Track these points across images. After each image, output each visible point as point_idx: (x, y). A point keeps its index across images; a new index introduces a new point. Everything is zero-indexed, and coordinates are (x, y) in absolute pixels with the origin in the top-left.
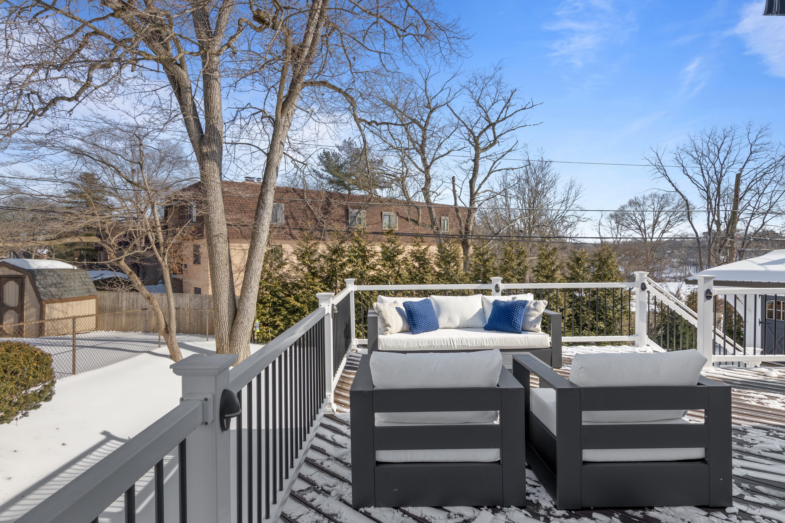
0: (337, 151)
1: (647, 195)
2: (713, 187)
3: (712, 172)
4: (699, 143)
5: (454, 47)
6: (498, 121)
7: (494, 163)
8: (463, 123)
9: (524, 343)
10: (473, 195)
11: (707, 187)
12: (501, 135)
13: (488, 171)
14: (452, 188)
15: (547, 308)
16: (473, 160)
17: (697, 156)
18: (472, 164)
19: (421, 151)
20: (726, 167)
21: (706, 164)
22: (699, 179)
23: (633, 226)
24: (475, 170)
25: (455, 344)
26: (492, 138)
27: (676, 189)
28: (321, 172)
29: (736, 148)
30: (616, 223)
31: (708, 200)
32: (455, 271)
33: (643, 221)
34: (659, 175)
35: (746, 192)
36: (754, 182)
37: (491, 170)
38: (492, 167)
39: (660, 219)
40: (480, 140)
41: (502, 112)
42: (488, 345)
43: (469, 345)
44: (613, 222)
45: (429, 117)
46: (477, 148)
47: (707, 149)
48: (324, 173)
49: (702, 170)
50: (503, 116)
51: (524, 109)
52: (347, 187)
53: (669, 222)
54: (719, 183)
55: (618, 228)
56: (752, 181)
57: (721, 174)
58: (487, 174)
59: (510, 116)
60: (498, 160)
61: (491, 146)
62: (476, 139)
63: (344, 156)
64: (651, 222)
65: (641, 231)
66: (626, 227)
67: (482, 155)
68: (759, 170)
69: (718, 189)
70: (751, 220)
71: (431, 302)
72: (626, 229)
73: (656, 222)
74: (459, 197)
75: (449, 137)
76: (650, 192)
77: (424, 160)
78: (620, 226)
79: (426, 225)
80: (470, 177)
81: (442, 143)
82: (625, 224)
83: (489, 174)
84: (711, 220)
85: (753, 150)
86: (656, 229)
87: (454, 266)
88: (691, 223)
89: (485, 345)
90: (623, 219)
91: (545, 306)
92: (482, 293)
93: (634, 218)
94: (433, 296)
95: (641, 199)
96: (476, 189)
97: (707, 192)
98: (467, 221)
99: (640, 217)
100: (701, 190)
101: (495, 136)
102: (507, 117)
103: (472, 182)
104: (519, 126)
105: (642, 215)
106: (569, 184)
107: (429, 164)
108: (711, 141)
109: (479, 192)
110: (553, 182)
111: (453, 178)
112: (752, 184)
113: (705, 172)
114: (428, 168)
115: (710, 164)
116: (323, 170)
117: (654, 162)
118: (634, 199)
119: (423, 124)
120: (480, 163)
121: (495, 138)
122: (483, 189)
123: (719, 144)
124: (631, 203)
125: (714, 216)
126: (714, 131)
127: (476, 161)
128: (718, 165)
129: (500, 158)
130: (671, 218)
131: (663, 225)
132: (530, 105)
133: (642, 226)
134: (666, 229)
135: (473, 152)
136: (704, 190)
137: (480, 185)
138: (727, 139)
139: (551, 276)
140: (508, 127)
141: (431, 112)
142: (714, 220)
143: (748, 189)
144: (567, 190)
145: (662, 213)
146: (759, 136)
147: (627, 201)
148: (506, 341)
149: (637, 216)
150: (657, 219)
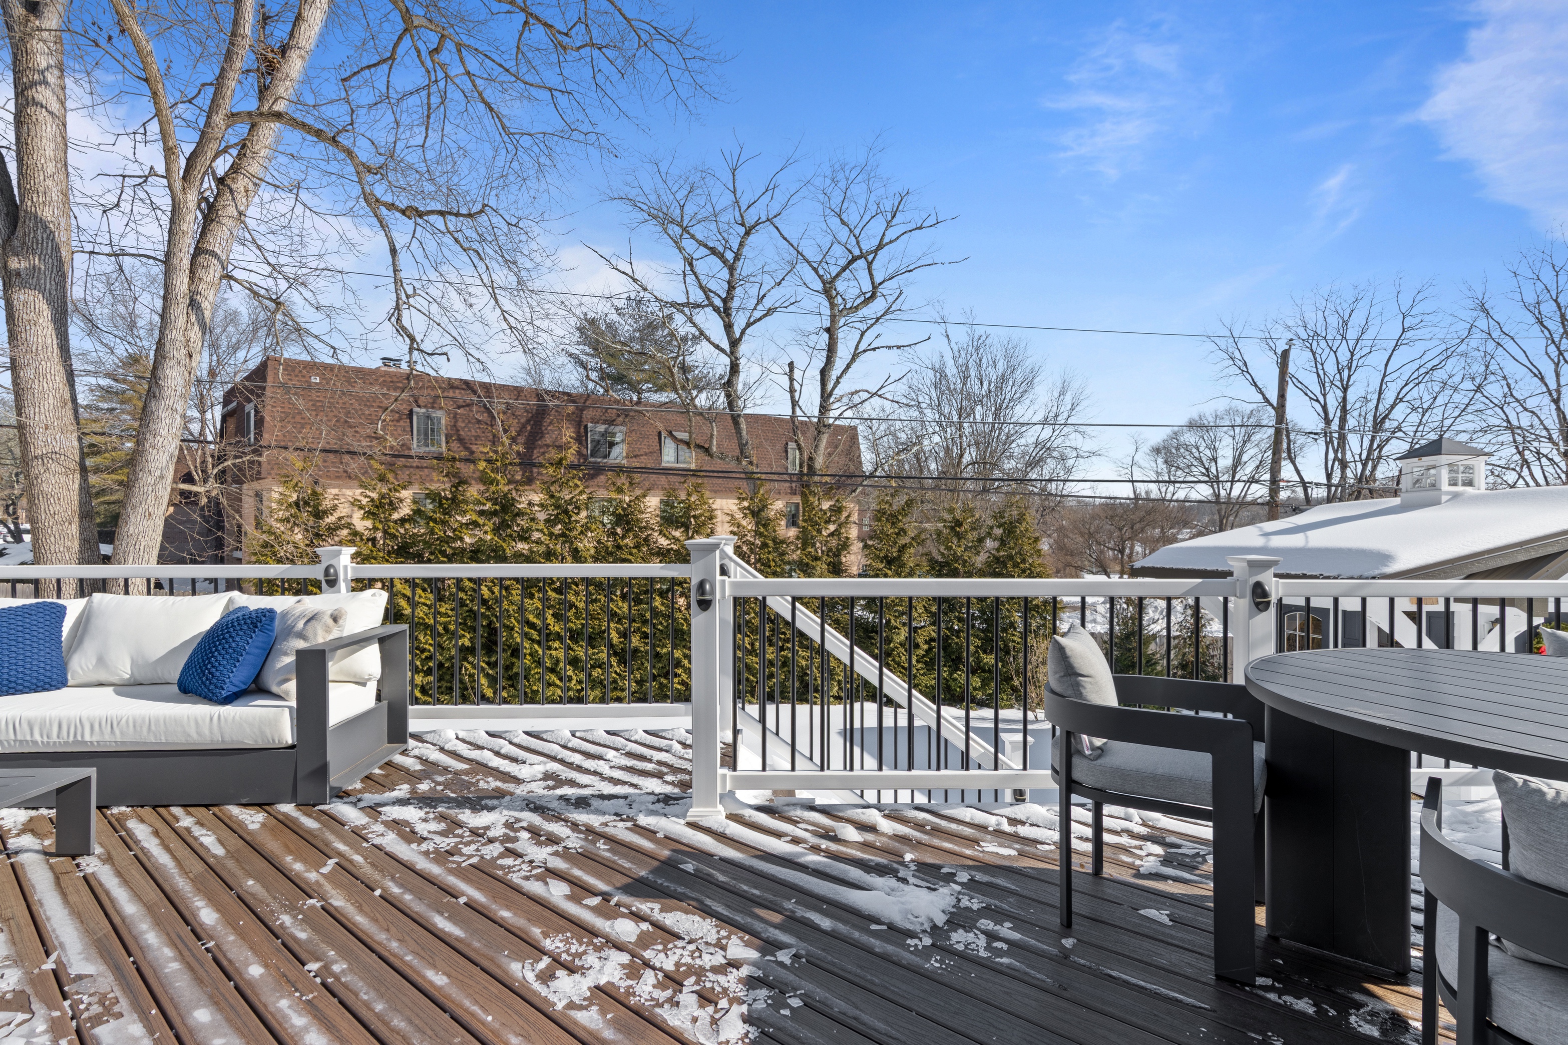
0: (614, 317)
1: (1221, 410)
2: (1334, 395)
4: (1309, 313)
5: (700, 79)
7: (862, 335)
9: (206, 731)
10: (825, 396)
11: (1323, 396)
12: (880, 284)
13: (852, 351)
14: (789, 386)
16: (827, 331)
17: (1305, 337)
18: (826, 337)
19: (725, 313)
20: (1359, 356)
21: (1323, 351)
24: (831, 349)
26: (867, 287)
27: (1265, 398)
28: (584, 358)
29: (1377, 322)
30: (1166, 462)
31: (1324, 421)
33: (1215, 460)
34: (1235, 371)
35: (1394, 404)
36: (1411, 385)
37: (857, 348)
38: (859, 342)
39: (1245, 458)
42: (95, 739)
44: (1161, 460)
45: (741, 245)
47: (1324, 324)
48: (588, 358)
49: (1315, 363)
51: (920, 228)
52: (634, 387)
53: (1260, 463)
54: (1345, 389)
55: (1169, 472)
56: (1406, 385)
57: (1349, 370)
58: (849, 358)
59: (891, 242)
61: (867, 301)
62: (829, 289)
63: (626, 328)
64: (1229, 462)
65: (1211, 479)
66: (1184, 470)
68: (1420, 363)
69: (1343, 401)
73: (1237, 463)
74: (800, 404)
75: (780, 283)
76: (1225, 407)
77: (728, 327)
78: (1173, 468)
79: (727, 456)
80: (822, 362)
81: (764, 296)
82: (1183, 465)
83: (854, 357)
84: (1330, 459)
85: (1406, 326)
86: (1238, 475)
89: (87, 738)
90: (1178, 456)
93: (1197, 454)
95: (1210, 419)
96: (830, 386)
97: (1324, 406)
99: (1208, 452)
100: (1311, 402)
101: (873, 283)
103: (824, 373)
104: (921, 263)
105: (1211, 446)
106: (1058, 382)
107: (738, 335)
108: (1331, 306)
109: (835, 391)
111: (791, 368)
112: (1405, 390)
113: (1319, 367)
114: (734, 343)
116: (588, 354)
117: (1226, 346)
118: (1197, 418)
119: (730, 256)
120: (838, 337)
121: (875, 287)
123: (1347, 312)
124: (1192, 426)
125: (1336, 452)
126: (1337, 287)
127: (832, 331)
129: (871, 327)
130: (1266, 456)
132: (931, 221)
133: (1213, 470)
134: (1256, 477)
135: (827, 314)
136: (1317, 401)
137: (838, 379)
138: (1361, 304)
141: (748, 233)
142: (1336, 458)
143: (1398, 400)
144: (1055, 395)
145: (1248, 445)
146: (1417, 299)
147: (1183, 421)
148: (153, 728)
149: (1201, 449)
150: (1240, 455)
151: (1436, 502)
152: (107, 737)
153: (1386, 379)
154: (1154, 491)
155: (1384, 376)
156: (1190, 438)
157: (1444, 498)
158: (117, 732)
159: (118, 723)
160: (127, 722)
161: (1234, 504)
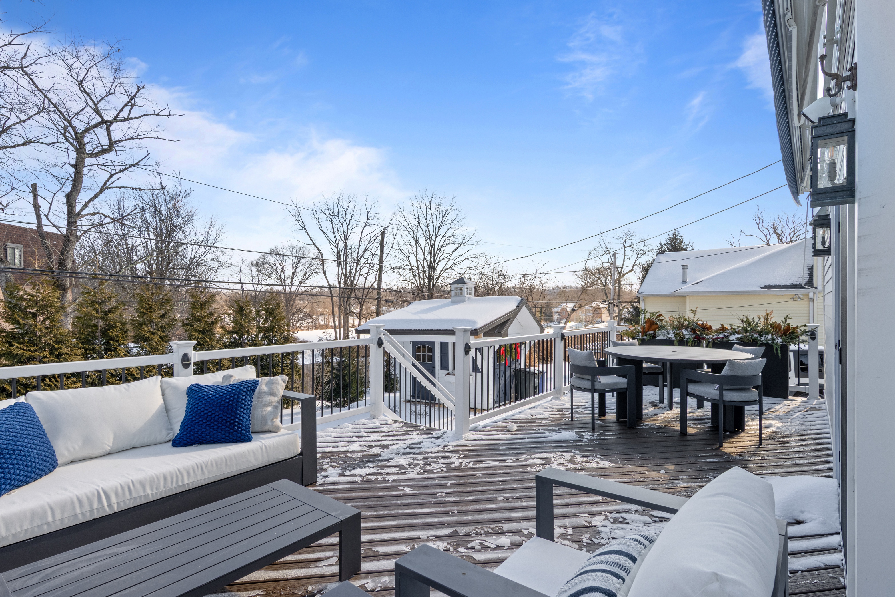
1: (286, 246)
2: (342, 244)
3: (341, 232)
4: (331, 204)
6: (116, 119)
7: (110, 177)
8: (55, 106)
9: (260, 457)
10: (72, 216)
11: (337, 244)
12: (120, 141)
13: (101, 185)
14: (32, 201)
15: (286, 388)
16: (73, 166)
17: (329, 215)
18: (72, 170)
20: (351, 228)
21: (337, 223)
22: (331, 235)
23: (273, 275)
24: (77, 181)
25: (114, 500)
27: (313, 243)
30: (257, 271)
31: (338, 256)
32: (47, 328)
33: (283, 271)
34: (299, 227)
35: (365, 251)
37: (104, 185)
38: (108, 180)
39: (298, 271)
40: (86, 140)
41: (122, 110)
43: (149, 492)
44: (254, 270)
46: (80, 150)
47: (337, 211)
49: (333, 228)
50: (124, 114)
51: (158, 115)
53: (306, 274)
54: (346, 241)
55: (258, 277)
57: (347, 233)
58: (98, 190)
59: (136, 118)
60: (117, 173)
61: (104, 152)
62: (79, 137)
64: (290, 273)
65: (281, 281)
66: (267, 276)
67: (88, 161)
68: (373, 234)
69: (346, 246)
70: (367, 276)
71: (31, 410)
72: (267, 277)
73: (294, 273)
74: (47, 216)
76: (289, 244)
78: (261, 275)
80: (68, 189)
82: (267, 273)
83: (101, 191)
84: (340, 274)
86: (294, 280)
87: (45, 320)
88: (325, 275)
90: (264, 268)
91: (284, 385)
92: (159, 374)
93: (275, 268)
94: (32, 394)
95: (281, 250)
97: (337, 248)
98: (62, 253)
99: (280, 267)
100: (332, 246)
101: (110, 140)
102: (132, 118)
103: (70, 199)
104: (148, 135)
105: (282, 265)
106: (209, 222)
108: (340, 203)
109: (84, 213)
110: (189, 218)
111: (34, 187)
112: (369, 245)
113: (336, 230)
115: (340, 224)
117: (294, 214)
118: (274, 249)
120: (85, 172)
121: (111, 143)
122: (89, 210)
123: (346, 207)
124: (272, 253)
125: (342, 270)
126: (342, 195)
127: (78, 166)
128: (345, 225)
129: (120, 171)
130: (308, 270)
131: (300, 275)
132: (166, 112)
133: (282, 276)
134: (303, 281)
135: (73, 155)
136: (335, 246)
137: (87, 203)
139: (210, 331)
140: (131, 132)
142: (343, 273)
144: (207, 230)
145: (299, 265)
146: (373, 206)
147: (267, 251)
148: (229, 463)
149: (277, 265)
150: (295, 270)
151: (464, 301)
152: (199, 478)
153: (362, 240)
154: (250, 287)
155: (361, 238)
156: (271, 259)
157: (466, 299)
158: (206, 472)
159: (206, 466)
160: (212, 464)
161: (294, 294)
